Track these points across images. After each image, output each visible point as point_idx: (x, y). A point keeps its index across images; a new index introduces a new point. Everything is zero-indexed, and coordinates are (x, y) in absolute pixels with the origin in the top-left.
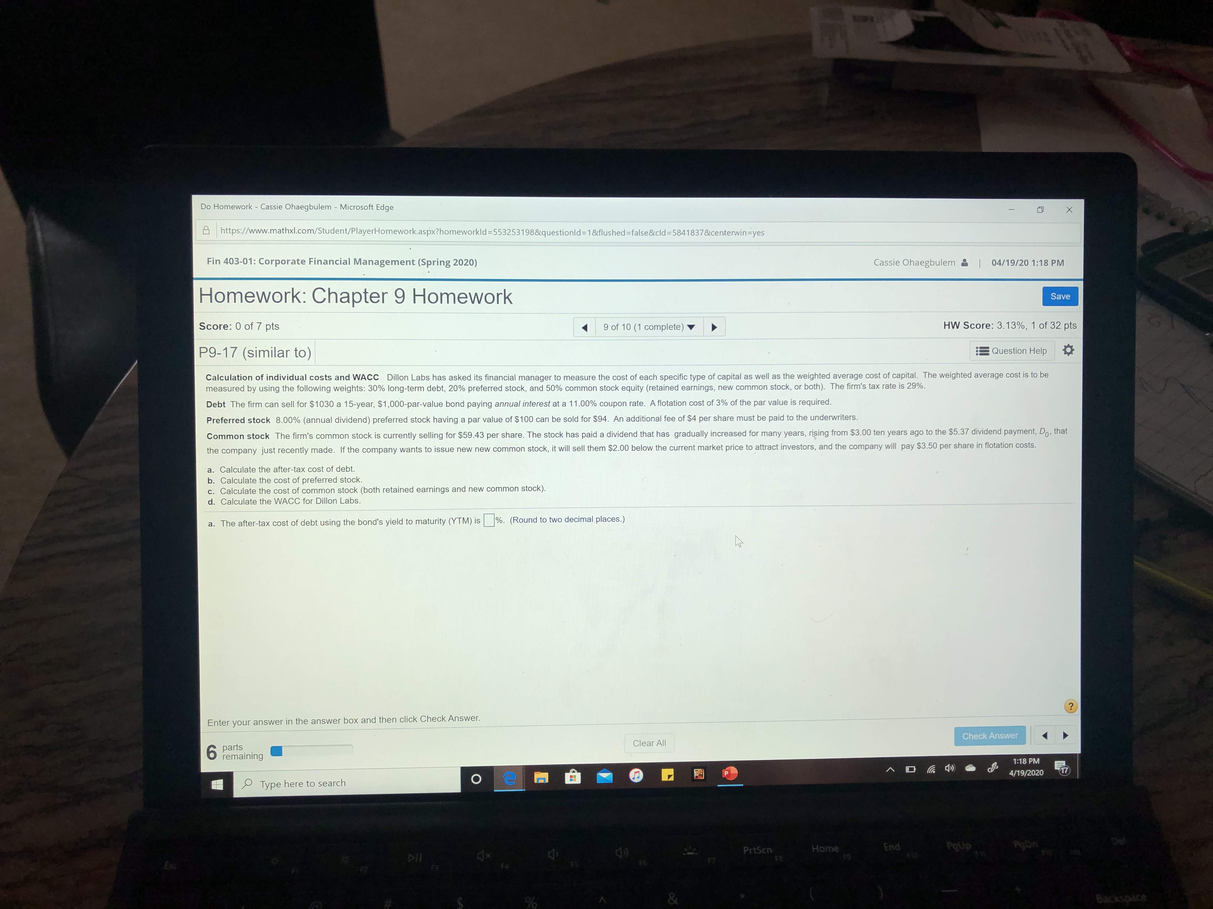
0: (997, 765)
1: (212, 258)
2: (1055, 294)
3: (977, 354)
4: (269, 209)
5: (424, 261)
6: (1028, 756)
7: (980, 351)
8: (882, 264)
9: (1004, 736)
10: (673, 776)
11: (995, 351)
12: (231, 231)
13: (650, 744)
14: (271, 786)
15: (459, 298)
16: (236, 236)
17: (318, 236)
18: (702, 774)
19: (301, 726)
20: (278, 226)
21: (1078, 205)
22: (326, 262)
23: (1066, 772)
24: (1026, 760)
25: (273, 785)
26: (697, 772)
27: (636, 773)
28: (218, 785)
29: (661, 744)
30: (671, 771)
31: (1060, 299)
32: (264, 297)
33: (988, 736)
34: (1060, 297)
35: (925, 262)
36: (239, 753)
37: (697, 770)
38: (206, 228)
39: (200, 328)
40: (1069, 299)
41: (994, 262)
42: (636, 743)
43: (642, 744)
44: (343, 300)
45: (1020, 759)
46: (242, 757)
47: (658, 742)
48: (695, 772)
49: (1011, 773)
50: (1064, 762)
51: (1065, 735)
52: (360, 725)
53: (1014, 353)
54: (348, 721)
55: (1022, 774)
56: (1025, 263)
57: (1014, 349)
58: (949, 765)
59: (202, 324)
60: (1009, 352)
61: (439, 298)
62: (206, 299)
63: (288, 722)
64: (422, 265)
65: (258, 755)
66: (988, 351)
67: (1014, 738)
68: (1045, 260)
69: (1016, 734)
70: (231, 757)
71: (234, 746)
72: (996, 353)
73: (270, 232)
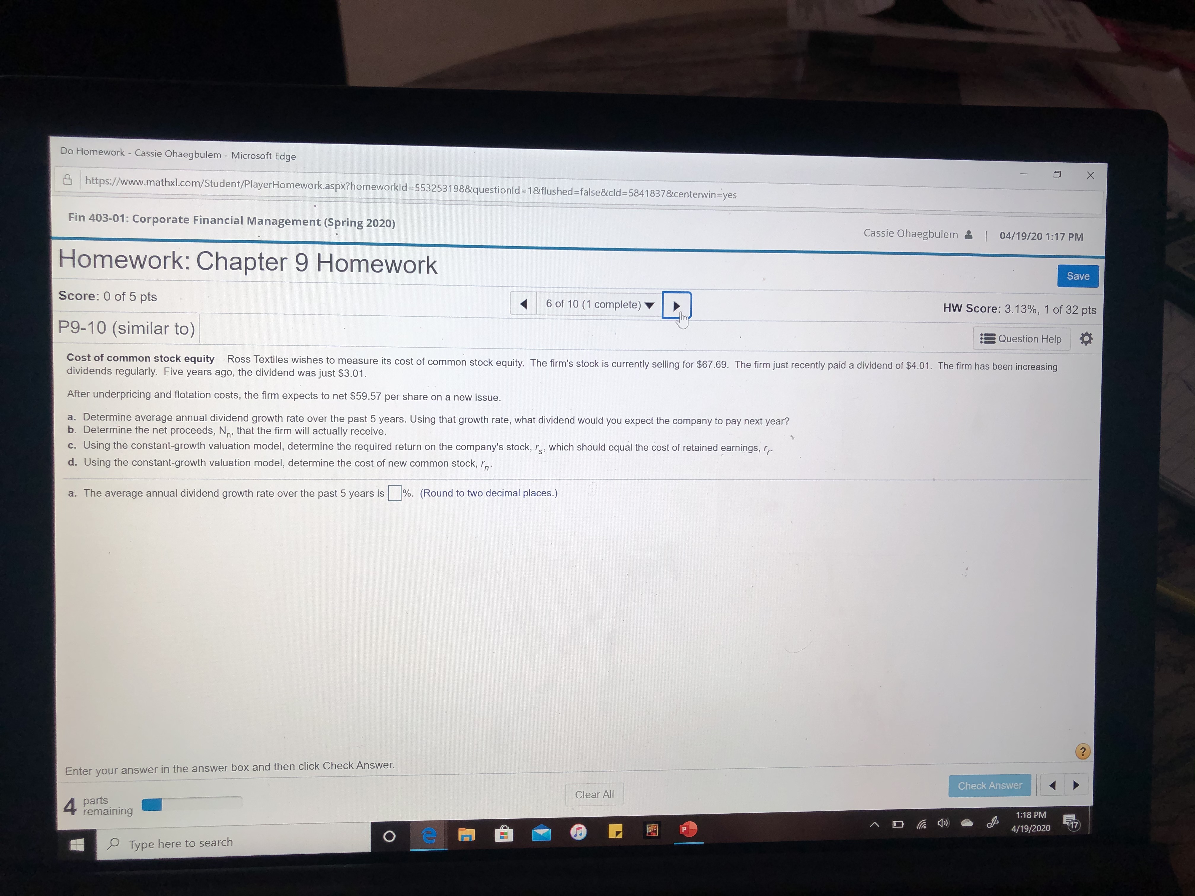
0: (997, 820)
1: (75, 214)
2: (1072, 274)
3: (981, 342)
4: (145, 156)
5: (331, 220)
6: (1033, 810)
7: (985, 338)
8: (874, 234)
9: (1006, 785)
10: (622, 832)
11: (1002, 338)
12: (98, 181)
13: (596, 795)
14: (142, 846)
15: (374, 266)
16: (105, 188)
17: (205, 190)
18: (655, 830)
19: (180, 775)
20: (157, 176)
21: (1101, 170)
22: (214, 221)
23: (1075, 828)
24: (1030, 814)
25: (144, 846)
26: (650, 829)
27: (578, 829)
28: (78, 845)
29: (608, 795)
30: (619, 827)
31: (1078, 279)
32: (138, 262)
33: (987, 786)
34: (1078, 277)
35: (923, 234)
36: (103, 807)
37: (650, 826)
38: (67, 177)
39: (60, 298)
40: (1089, 279)
41: (1003, 234)
42: (579, 795)
43: (586, 795)
44: (234, 266)
45: (1025, 813)
46: (107, 812)
47: (605, 793)
48: (647, 827)
49: (1014, 829)
50: (1074, 816)
51: (1076, 785)
52: (251, 773)
53: (1024, 342)
54: (236, 768)
55: (1026, 830)
56: (1038, 236)
57: (1024, 337)
58: (942, 819)
59: (62, 293)
60: (1018, 340)
61: (350, 265)
62: (67, 262)
63: (164, 770)
64: (329, 225)
65: (127, 810)
66: (995, 339)
67: (1017, 788)
68: (1061, 234)
69: (1020, 784)
70: (93, 813)
71: (97, 799)
72: (1004, 341)
73: (146, 184)
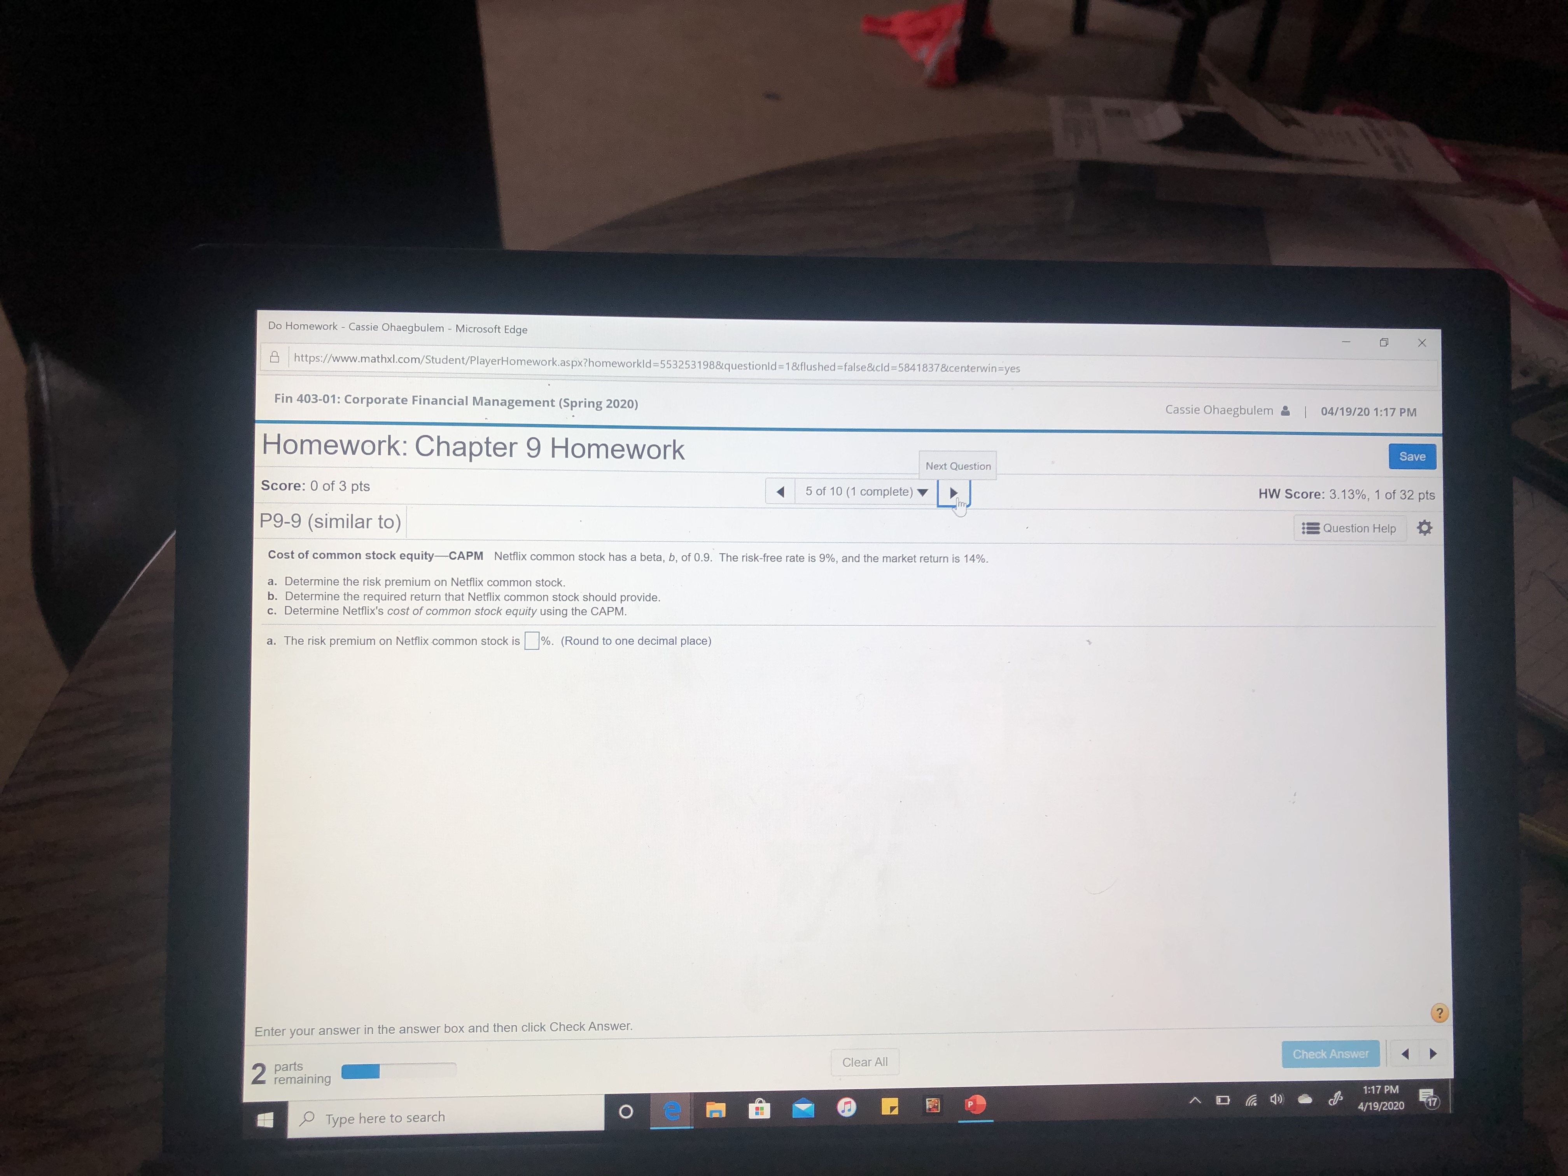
0: (1341, 1095)
1: (282, 395)
2: (1406, 454)
3: (1304, 533)
4: (360, 329)
5: (566, 401)
6: (1383, 1083)
7: (1308, 528)
8: (1177, 411)
9: (1350, 1054)
10: (897, 1108)
11: (1328, 528)
12: (308, 358)
13: (866, 1063)
14: (341, 1121)
15: (614, 451)
16: (315, 365)
17: (425, 367)
18: (936, 1105)
19: (386, 1036)
20: (372, 352)
21: (1434, 337)
22: (435, 402)
23: (1434, 1105)
24: (1380, 1088)
25: (343, 1120)
26: (930, 1103)
27: (846, 1103)
28: (266, 1120)
29: (881, 1063)
30: (895, 1102)
31: (1412, 460)
32: (350, 448)
33: (1328, 1055)
34: (1412, 457)
35: (1233, 410)
36: (297, 1074)
37: (931, 1100)
38: (274, 354)
39: (263, 488)
40: (1425, 460)
41: (1324, 410)
42: (847, 1062)
43: (855, 1063)
44: (457, 452)
45: (1373, 1087)
46: (301, 1081)
47: (877, 1060)
48: (927, 1103)
49: (1361, 1107)
50: (1432, 1090)
51: (1433, 1054)
52: (466, 1034)
53: (1353, 532)
54: (451, 1029)
55: (1376, 1108)
56: (1365, 412)
57: (1352, 526)
58: (1275, 1095)
59: (265, 483)
60: (1345, 530)
61: (587, 450)
62: (272, 448)
63: (367, 1030)
64: (565, 406)
65: (324, 1078)
66: (1318, 528)
67: (1363, 1057)
68: (1391, 409)
69: (1367, 1052)
70: (285, 1081)
71: (291, 1065)
72: (1329, 531)
73: (360, 361)
